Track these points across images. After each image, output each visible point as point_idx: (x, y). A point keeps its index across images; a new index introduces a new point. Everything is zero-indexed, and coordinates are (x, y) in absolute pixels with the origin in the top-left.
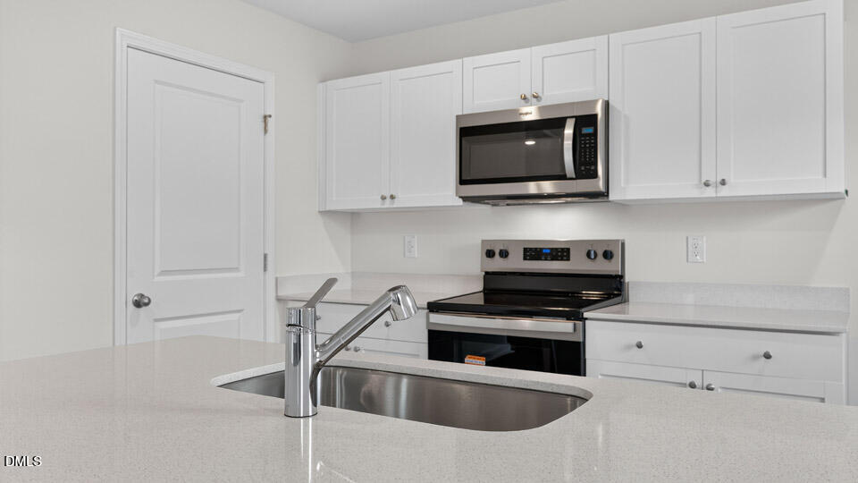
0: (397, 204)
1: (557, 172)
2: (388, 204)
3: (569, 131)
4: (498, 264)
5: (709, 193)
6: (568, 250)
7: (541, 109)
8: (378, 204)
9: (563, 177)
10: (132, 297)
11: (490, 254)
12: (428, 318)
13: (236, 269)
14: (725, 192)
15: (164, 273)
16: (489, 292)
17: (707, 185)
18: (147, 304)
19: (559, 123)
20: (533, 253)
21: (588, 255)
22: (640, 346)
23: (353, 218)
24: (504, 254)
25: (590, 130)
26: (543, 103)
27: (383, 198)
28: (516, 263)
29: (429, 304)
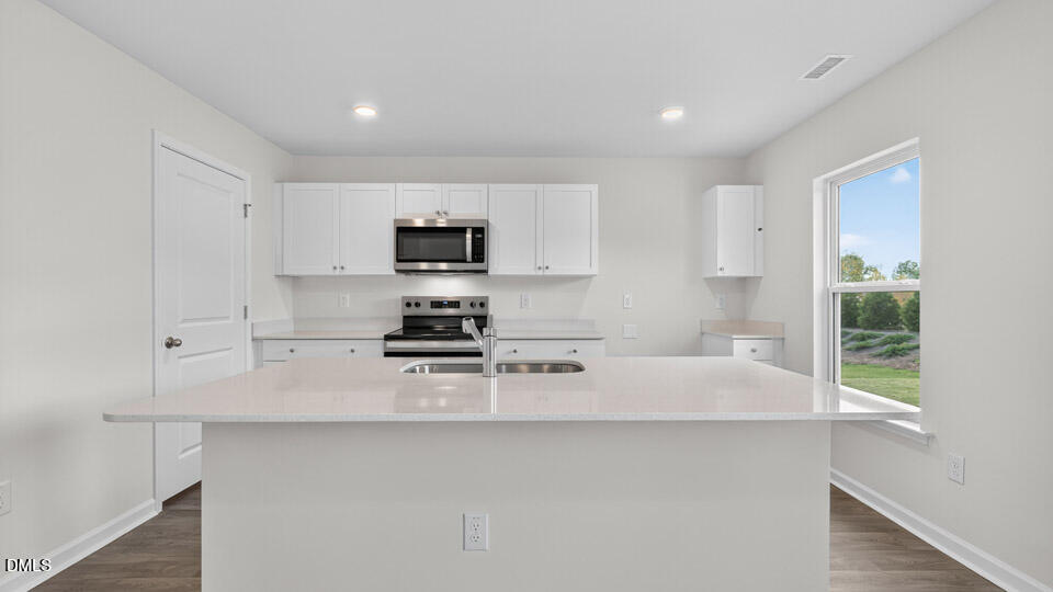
0: (346, 272)
1: (461, 257)
2: (338, 272)
3: (469, 236)
4: (413, 311)
5: (540, 273)
6: (459, 302)
7: (448, 221)
8: (331, 272)
9: (464, 261)
10: (164, 339)
11: (408, 305)
12: (385, 345)
13: (227, 318)
14: (547, 273)
15: (185, 321)
16: (405, 328)
17: (540, 268)
18: (178, 345)
19: (463, 230)
20: (437, 304)
21: (471, 304)
22: (515, 351)
23: (295, 281)
24: (417, 305)
25: (480, 236)
26: (450, 217)
27: (335, 268)
28: (426, 310)
29: (386, 336)
